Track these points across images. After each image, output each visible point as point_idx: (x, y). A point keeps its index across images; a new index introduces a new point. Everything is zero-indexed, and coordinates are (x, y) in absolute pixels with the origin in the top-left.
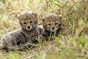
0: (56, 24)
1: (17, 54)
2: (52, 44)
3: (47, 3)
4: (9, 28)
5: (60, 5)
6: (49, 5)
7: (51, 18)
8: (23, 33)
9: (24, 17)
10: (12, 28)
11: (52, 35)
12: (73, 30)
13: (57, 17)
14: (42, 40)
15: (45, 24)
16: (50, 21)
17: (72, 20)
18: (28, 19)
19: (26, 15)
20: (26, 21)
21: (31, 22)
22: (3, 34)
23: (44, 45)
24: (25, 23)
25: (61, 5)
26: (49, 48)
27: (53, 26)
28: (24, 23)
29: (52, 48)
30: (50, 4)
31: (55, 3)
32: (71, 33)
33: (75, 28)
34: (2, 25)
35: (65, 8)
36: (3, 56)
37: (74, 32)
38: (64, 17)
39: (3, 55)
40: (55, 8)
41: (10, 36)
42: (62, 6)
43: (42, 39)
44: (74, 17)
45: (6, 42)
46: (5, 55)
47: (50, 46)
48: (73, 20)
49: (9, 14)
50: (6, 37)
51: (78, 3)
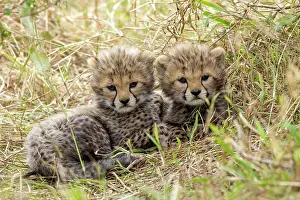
0: (205, 78)
1: (85, 187)
2: (204, 151)
3: (181, 12)
4: (54, 102)
5: (224, 18)
6: (186, 18)
7: (188, 58)
8: (103, 118)
9: (109, 67)
10: (66, 102)
11: (200, 122)
12: (274, 103)
13: (206, 55)
14: (166, 138)
15: (166, 81)
16: (184, 68)
17: (267, 69)
18: (121, 75)
19: (116, 59)
20: (116, 81)
21: (133, 85)
22: (36, 121)
23: (175, 156)
24: (112, 88)
25: (228, 18)
26: (190, 166)
27: (195, 85)
28: (108, 87)
29: (203, 165)
30: (190, 17)
31: (207, 14)
32: (267, 110)
33: (278, 94)
34: (31, 91)
35: (242, 29)
36: (38, 195)
37: (275, 109)
38: (239, 58)
39: (36, 192)
40: (209, 29)
41: (54, 131)
42: (232, 22)
43: (166, 135)
44: (273, 57)
45: (42, 151)
46: (43, 192)
47: (196, 159)
48: (272, 67)
49: (52, 56)
50: (43, 133)
51: (287, 11)
